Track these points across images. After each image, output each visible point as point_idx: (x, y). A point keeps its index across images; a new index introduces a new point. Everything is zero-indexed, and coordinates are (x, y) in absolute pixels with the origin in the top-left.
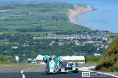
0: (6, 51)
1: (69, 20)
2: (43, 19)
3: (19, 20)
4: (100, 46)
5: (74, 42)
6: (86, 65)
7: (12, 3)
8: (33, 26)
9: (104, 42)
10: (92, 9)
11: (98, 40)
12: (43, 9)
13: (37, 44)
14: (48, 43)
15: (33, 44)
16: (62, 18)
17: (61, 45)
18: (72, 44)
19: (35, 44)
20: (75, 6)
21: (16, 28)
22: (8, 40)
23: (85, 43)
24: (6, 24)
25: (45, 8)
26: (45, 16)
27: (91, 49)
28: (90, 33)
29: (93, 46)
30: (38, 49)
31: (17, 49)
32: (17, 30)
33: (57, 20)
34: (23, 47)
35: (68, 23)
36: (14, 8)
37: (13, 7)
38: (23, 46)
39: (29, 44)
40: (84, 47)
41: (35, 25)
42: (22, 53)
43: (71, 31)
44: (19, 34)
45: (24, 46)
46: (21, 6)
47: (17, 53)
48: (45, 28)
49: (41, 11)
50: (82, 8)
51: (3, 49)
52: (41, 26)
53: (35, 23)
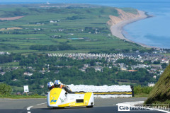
0: (15, 80)
1: (111, 33)
2: (71, 31)
3: (35, 32)
4: (158, 73)
5: (119, 66)
6: (134, 98)
7: (24, 6)
8: (56, 42)
9: (164, 65)
10: (146, 16)
11: (155, 63)
12: (71, 15)
13: (62, 69)
14: (79, 68)
15: (56, 69)
16: (100, 30)
17: (98, 71)
18: (115, 70)
19: (59, 69)
20: (120, 11)
21: (31, 44)
22: (18, 63)
23: (135, 67)
24: (16, 39)
25: (73, 14)
26: (74, 27)
27: (144, 76)
28: (142, 52)
29: (147, 72)
30: (64, 76)
31: (32, 77)
32: (32, 48)
33: (93, 32)
34: (41, 74)
35: (109, 37)
36: (27, 14)
37: (26, 12)
38: (40, 71)
39: (50, 69)
40: (134, 73)
41: (60, 40)
42: (39, 83)
43: (114, 49)
44: (34, 54)
45: (43, 72)
46: (38, 11)
47: (33, 82)
49: (68, 18)
50: (130, 15)
51: (11, 76)
52: (68, 42)
53: (59, 38)
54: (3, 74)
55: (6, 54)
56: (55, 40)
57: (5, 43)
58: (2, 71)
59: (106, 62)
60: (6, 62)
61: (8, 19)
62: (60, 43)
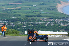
0: (19, 29)
1: (57, 10)
3: (27, 9)
5: (61, 24)
8: (35, 14)
12: (42, 3)
13: (38, 25)
14: (44, 24)
15: (35, 25)
16: (53, 9)
17: (52, 26)
20: (61, 2)
21: (25, 14)
23: (67, 24)
24: (19, 12)
26: (43, 8)
30: (38, 27)
31: (25, 28)
32: (26, 16)
33: (50, 10)
35: (57, 12)
36: (24, 2)
39: (33, 25)
41: (37, 13)
43: (59, 17)
44: (27, 18)
45: (30, 25)
46: (28, 1)
48: (43, 15)
49: (41, 4)
50: (65, 3)
51: (17, 27)
52: (40, 14)
53: (37, 12)
54: (14, 26)
55: (15, 18)
56: (35, 13)
57: (15, 13)
58: (13, 25)
59: (55, 22)
60: (15, 21)
61: (16, 4)
62: (37, 14)
